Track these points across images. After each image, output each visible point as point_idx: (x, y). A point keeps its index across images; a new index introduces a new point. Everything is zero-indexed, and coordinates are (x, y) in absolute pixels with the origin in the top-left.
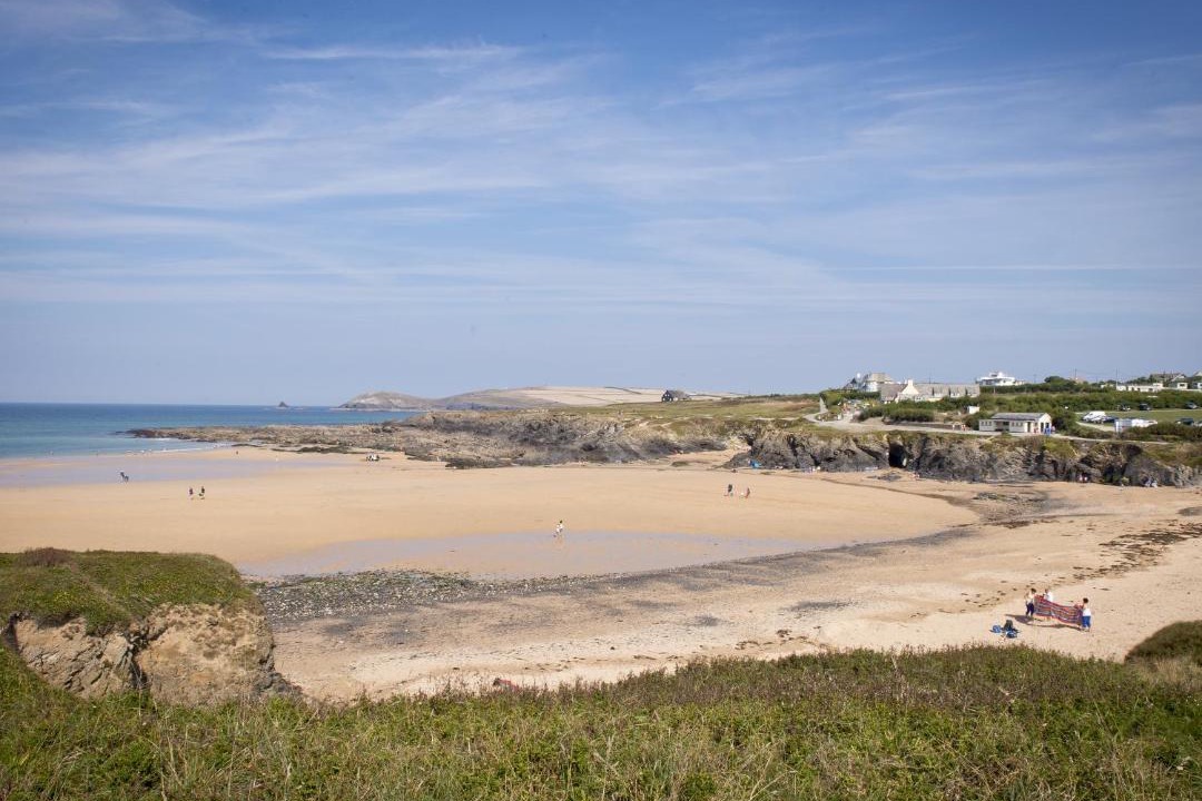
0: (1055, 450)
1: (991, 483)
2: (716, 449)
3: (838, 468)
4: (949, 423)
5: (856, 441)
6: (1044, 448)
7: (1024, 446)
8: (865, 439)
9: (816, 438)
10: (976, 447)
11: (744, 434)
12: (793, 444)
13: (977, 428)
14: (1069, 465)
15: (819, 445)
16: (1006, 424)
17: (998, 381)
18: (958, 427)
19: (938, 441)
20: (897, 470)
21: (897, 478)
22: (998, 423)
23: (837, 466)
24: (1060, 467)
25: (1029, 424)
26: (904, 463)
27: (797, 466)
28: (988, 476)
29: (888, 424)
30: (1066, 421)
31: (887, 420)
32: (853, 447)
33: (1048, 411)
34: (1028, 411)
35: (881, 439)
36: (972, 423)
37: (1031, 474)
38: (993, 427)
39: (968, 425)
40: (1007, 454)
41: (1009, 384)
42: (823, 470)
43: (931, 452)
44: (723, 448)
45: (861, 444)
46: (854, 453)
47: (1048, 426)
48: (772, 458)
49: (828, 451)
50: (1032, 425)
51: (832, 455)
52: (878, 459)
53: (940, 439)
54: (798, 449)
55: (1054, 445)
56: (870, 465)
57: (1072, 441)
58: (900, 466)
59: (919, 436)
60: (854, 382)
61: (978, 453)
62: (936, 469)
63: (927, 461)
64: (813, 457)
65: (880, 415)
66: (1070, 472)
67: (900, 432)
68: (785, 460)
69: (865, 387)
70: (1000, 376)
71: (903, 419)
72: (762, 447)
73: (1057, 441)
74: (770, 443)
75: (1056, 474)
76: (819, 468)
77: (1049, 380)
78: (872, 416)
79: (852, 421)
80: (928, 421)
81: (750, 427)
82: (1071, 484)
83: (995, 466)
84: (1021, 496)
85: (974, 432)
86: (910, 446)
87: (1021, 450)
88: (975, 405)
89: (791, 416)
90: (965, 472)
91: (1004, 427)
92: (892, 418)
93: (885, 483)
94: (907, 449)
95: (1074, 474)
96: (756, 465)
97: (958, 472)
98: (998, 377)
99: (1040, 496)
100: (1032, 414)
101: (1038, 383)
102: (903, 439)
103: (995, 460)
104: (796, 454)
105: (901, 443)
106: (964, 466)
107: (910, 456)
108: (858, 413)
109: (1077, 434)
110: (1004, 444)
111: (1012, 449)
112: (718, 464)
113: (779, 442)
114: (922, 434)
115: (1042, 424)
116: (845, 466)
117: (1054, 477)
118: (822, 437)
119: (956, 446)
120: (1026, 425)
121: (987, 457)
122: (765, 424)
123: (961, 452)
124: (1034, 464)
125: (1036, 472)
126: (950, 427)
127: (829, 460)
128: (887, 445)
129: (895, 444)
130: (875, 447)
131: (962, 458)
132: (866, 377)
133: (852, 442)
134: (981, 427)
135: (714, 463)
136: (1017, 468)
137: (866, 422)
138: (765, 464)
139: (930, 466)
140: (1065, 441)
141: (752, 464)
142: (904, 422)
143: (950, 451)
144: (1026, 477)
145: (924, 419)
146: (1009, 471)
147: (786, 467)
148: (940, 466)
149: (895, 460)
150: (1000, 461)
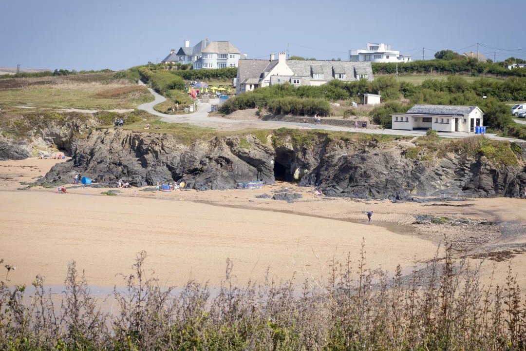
0: (494, 156)
1: (419, 201)
2: (13, 158)
3: (209, 183)
4: (351, 118)
5: (230, 144)
6: (481, 154)
7: (456, 151)
8: (244, 141)
9: (174, 141)
10: (396, 154)
11: (52, 134)
12: (140, 152)
13: (389, 126)
14: (511, 176)
15: (177, 151)
16: (429, 120)
17: (380, 55)
18: (364, 125)
19: (343, 144)
20: (286, 185)
21: (296, 196)
22: (416, 119)
23: (208, 180)
24: (500, 179)
25: (457, 120)
26: (296, 176)
27: (149, 182)
28: (415, 192)
29: (266, 118)
30: (501, 117)
31: (264, 112)
32: (227, 153)
33: (478, 104)
34: (451, 103)
35: (265, 141)
36: (381, 119)
37: (465, 189)
38: (411, 124)
39: (377, 121)
40: (437, 162)
41: (393, 60)
42: (188, 186)
43: (335, 161)
44: (23, 156)
45: (237, 148)
46: (228, 161)
47: (478, 124)
48: (110, 170)
49: (192, 160)
50: (460, 121)
51: (198, 166)
52: (260, 170)
53: (346, 140)
54: (149, 157)
55: (493, 150)
56: (250, 179)
57: (513, 145)
58: (291, 179)
59: (316, 137)
60: (181, 52)
61: (401, 161)
62: (345, 184)
63: (332, 172)
64: (170, 168)
65: (252, 105)
66: (512, 184)
67: (289, 132)
68: (130, 173)
69: (200, 60)
70: (382, 49)
71: (287, 113)
72: (92, 154)
73: (495, 145)
74: (105, 148)
75: (496, 187)
76: (182, 184)
77: (441, 55)
78: (241, 108)
79: (211, 113)
80: (321, 114)
81: (61, 123)
82: (513, 200)
83: (423, 178)
84: (468, 218)
85: (387, 132)
86: (304, 151)
87: (452, 155)
88: (375, 92)
89: (118, 106)
90: (385, 187)
91: (425, 125)
92: (270, 110)
93: (283, 204)
94: (300, 155)
95: (518, 187)
96: (88, 181)
97: (377, 186)
98: (380, 50)
99: (491, 219)
100: (459, 108)
101: (426, 59)
102: (294, 140)
103: (422, 170)
104: (144, 164)
105: (290, 147)
106: (383, 178)
107: (305, 166)
108: (217, 102)
109: (516, 135)
110: (432, 149)
111: (442, 155)
112: (29, 180)
113: (117, 146)
114: (321, 135)
115: (472, 120)
116: (219, 181)
117: (494, 192)
118: (182, 140)
119: (372, 151)
120: (453, 122)
121: (412, 166)
122: (84, 118)
123: (377, 159)
124: (469, 174)
125: (471, 186)
126: (352, 124)
127: (194, 172)
128: (272, 149)
129: (283, 148)
130: (256, 153)
131: (380, 168)
132: (199, 46)
133: (224, 145)
134: (394, 125)
135: (22, 179)
136: (448, 180)
137: (233, 115)
138: (99, 180)
139: (337, 179)
140: (506, 144)
141: (82, 180)
142: (289, 116)
143: (363, 159)
144: (460, 192)
145: (313, 111)
146: (438, 183)
147: (133, 184)
148: (351, 179)
149: (283, 172)
150: (428, 171)
